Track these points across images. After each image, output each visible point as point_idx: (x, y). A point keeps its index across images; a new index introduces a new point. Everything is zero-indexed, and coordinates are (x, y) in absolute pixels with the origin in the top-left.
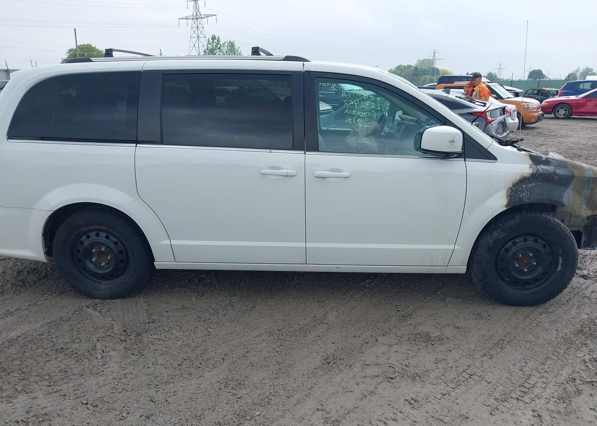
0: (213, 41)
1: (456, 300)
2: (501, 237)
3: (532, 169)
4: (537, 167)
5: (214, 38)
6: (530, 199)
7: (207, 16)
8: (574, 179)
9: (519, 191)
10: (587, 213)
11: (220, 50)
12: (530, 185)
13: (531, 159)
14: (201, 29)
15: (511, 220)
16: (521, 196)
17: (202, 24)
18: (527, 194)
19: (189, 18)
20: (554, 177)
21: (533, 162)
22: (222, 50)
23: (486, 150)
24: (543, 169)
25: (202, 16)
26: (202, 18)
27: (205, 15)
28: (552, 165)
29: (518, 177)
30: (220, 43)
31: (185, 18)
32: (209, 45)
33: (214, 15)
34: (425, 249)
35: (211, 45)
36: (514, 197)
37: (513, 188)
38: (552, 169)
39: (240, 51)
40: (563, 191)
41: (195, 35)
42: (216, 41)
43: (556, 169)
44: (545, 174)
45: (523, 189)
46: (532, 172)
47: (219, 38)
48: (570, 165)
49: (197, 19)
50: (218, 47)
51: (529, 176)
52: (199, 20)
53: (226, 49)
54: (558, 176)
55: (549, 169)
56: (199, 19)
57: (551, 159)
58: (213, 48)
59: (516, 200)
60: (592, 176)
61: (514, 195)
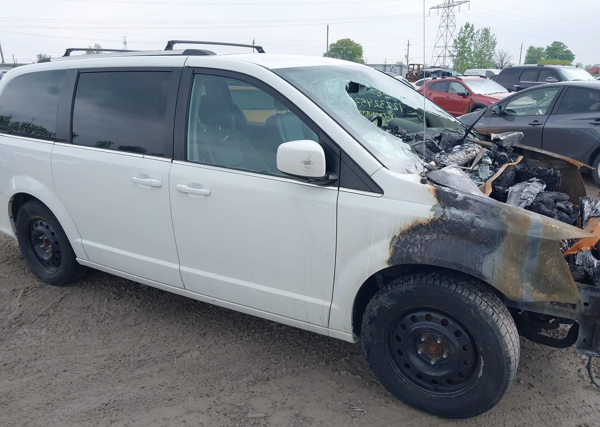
0: (466, 29)
1: (353, 376)
2: (389, 306)
3: (434, 212)
4: (444, 211)
5: (467, 26)
6: (424, 258)
7: (460, 3)
8: (506, 238)
9: (410, 243)
10: (534, 296)
11: (472, 38)
12: (428, 237)
13: (437, 198)
14: (451, 18)
15: (402, 284)
16: (411, 251)
17: (453, 12)
18: (421, 249)
19: (440, 7)
20: (469, 230)
21: (439, 202)
22: (475, 38)
23: (369, 177)
24: (453, 215)
25: (455, 4)
26: (454, 6)
27: (457, 2)
28: (471, 210)
29: (409, 223)
30: (474, 31)
31: (436, 7)
32: (461, 34)
33: (467, 1)
34: (297, 300)
35: (463, 34)
36: (400, 251)
37: (401, 237)
38: (468, 217)
39: (495, 39)
40: (485, 254)
41: (444, 24)
42: (469, 29)
43: (476, 217)
44: (454, 222)
45: (416, 240)
46: (432, 217)
47: (473, 26)
48: (504, 213)
49: (449, 6)
50: (470, 36)
51: (427, 222)
52: (451, 8)
53: (479, 37)
54: (476, 228)
55: (463, 216)
56: (451, 6)
57: (472, 200)
58: (464, 37)
59: (402, 256)
60: (541, 237)
61: (400, 248)
